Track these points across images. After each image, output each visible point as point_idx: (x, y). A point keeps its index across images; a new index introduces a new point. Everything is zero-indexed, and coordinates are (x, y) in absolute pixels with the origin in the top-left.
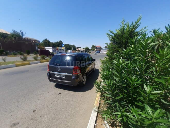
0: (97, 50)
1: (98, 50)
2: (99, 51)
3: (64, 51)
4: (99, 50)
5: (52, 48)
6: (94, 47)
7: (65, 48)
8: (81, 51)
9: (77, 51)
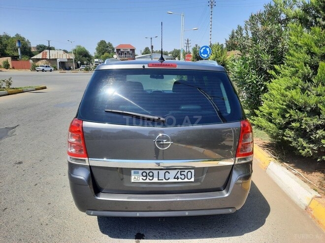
6: (104, 48)
8: (58, 61)
9: (40, 63)
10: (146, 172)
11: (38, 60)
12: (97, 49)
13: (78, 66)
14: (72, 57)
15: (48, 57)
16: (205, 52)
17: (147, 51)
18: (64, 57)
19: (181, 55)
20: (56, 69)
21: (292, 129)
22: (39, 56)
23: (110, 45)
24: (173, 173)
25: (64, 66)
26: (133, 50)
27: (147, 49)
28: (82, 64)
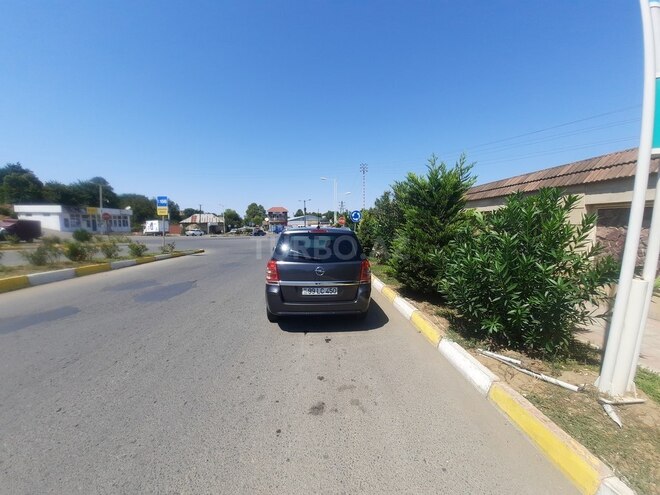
0: (272, 224)
1: (277, 223)
2: (280, 226)
3: (125, 224)
4: (282, 224)
5: (58, 208)
6: (255, 211)
7: (131, 213)
8: (209, 224)
9: (190, 227)
10: (311, 288)
11: (187, 224)
12: (247, 212)
13: (228, 230)
14: (222, 220)
15: (198, 221)
16: (356, 216)
17: (299, 213)
18: (214, 221)
19: (335, 217)
20: (206, 233)
21: (405, 272)
22: (189, 220)
23: (261, 207)
24: (326, 289)
25: (215, 230)
26: (286, 213)
27: (299, 211)
28: (233, 227)
